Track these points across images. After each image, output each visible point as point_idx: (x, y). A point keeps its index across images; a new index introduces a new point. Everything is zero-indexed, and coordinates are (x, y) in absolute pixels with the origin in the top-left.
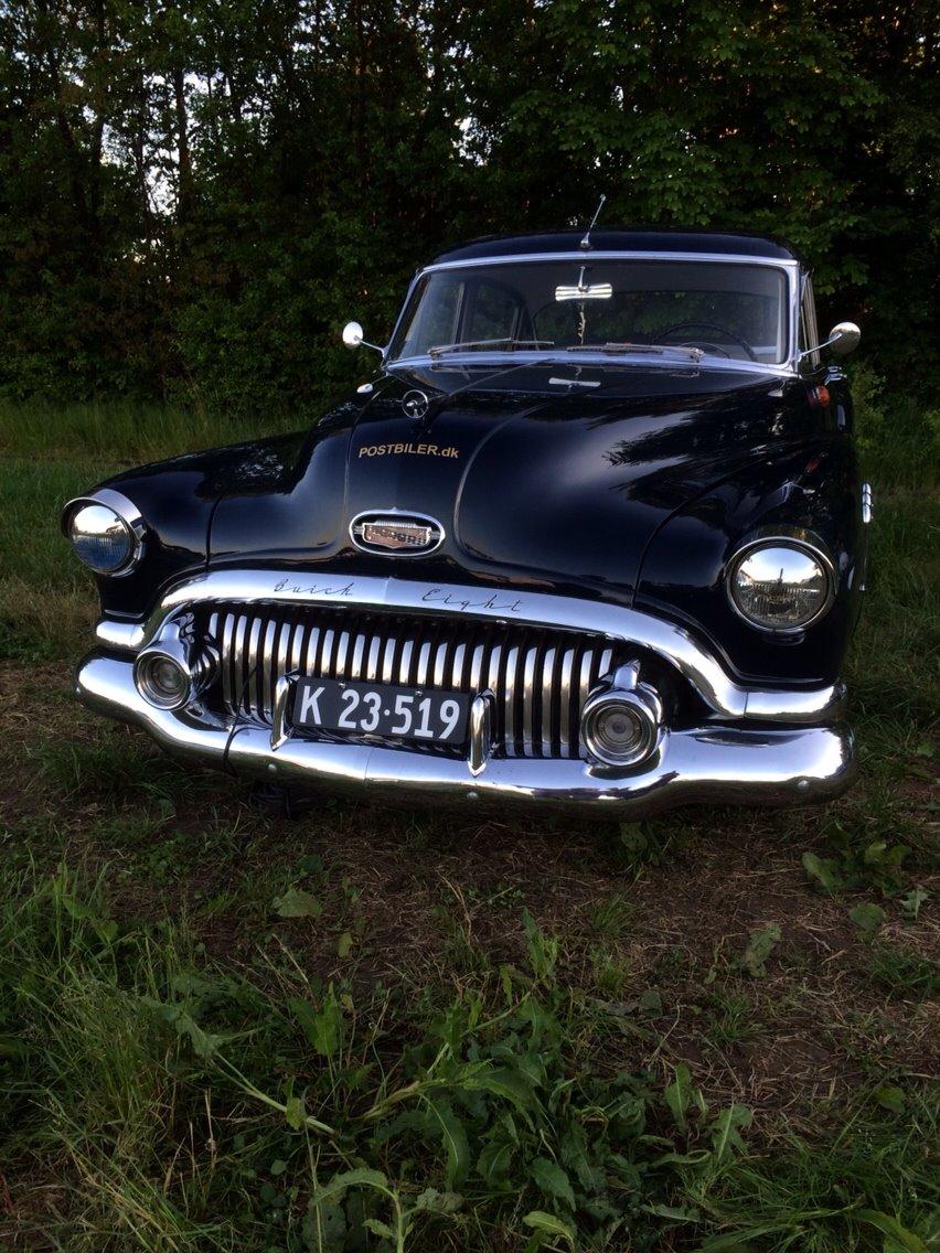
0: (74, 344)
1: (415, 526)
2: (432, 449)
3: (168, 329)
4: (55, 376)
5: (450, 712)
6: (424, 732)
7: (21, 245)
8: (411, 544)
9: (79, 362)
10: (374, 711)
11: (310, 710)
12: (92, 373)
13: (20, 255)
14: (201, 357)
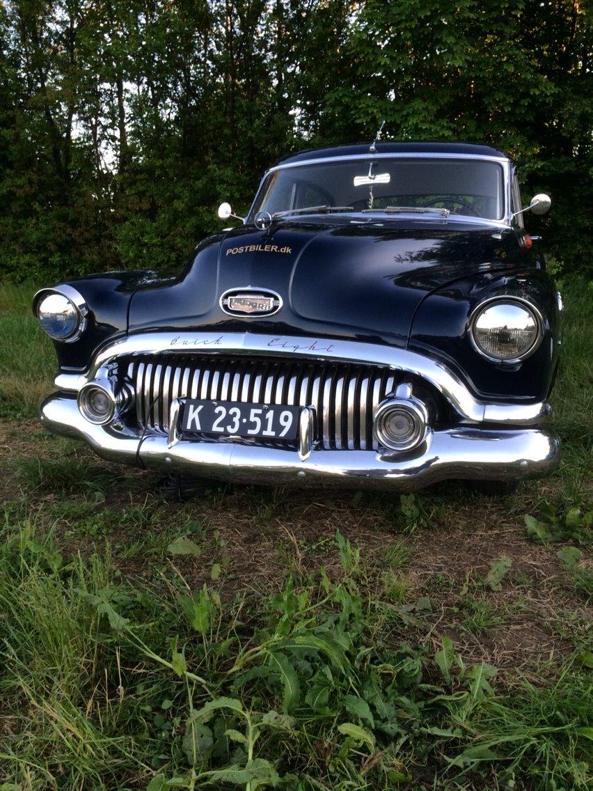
0: (52, 247)
1: (263, 297)
2: (274, 248)
3: (111, 238)
4: (40, 267)
5: (286, 419)
6: (269, 432)
7: (20, 187)
8: (260, 310)
9: (56, 259)
10: (236, 420)
11: (193, 421)
12: (63, 266)
13: (20, 193)
14: (131, 254)
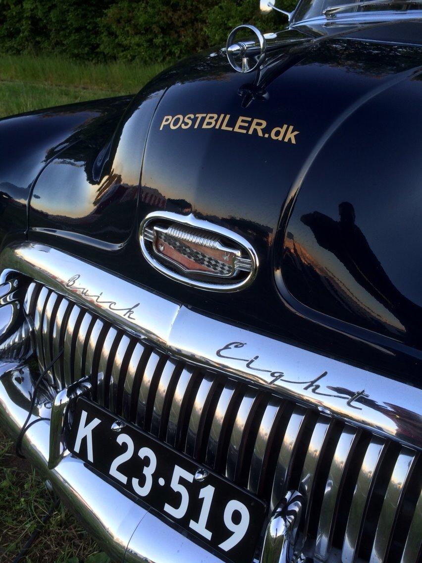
1: (217, 245)
2: (258, 126)
4: (147, 47)
5: (236, 517)
6: (202, 529)
8: (210, 272)
9: (158, 41)
10: (149, 471)
11: (84, 440)
14: (217, 38)
